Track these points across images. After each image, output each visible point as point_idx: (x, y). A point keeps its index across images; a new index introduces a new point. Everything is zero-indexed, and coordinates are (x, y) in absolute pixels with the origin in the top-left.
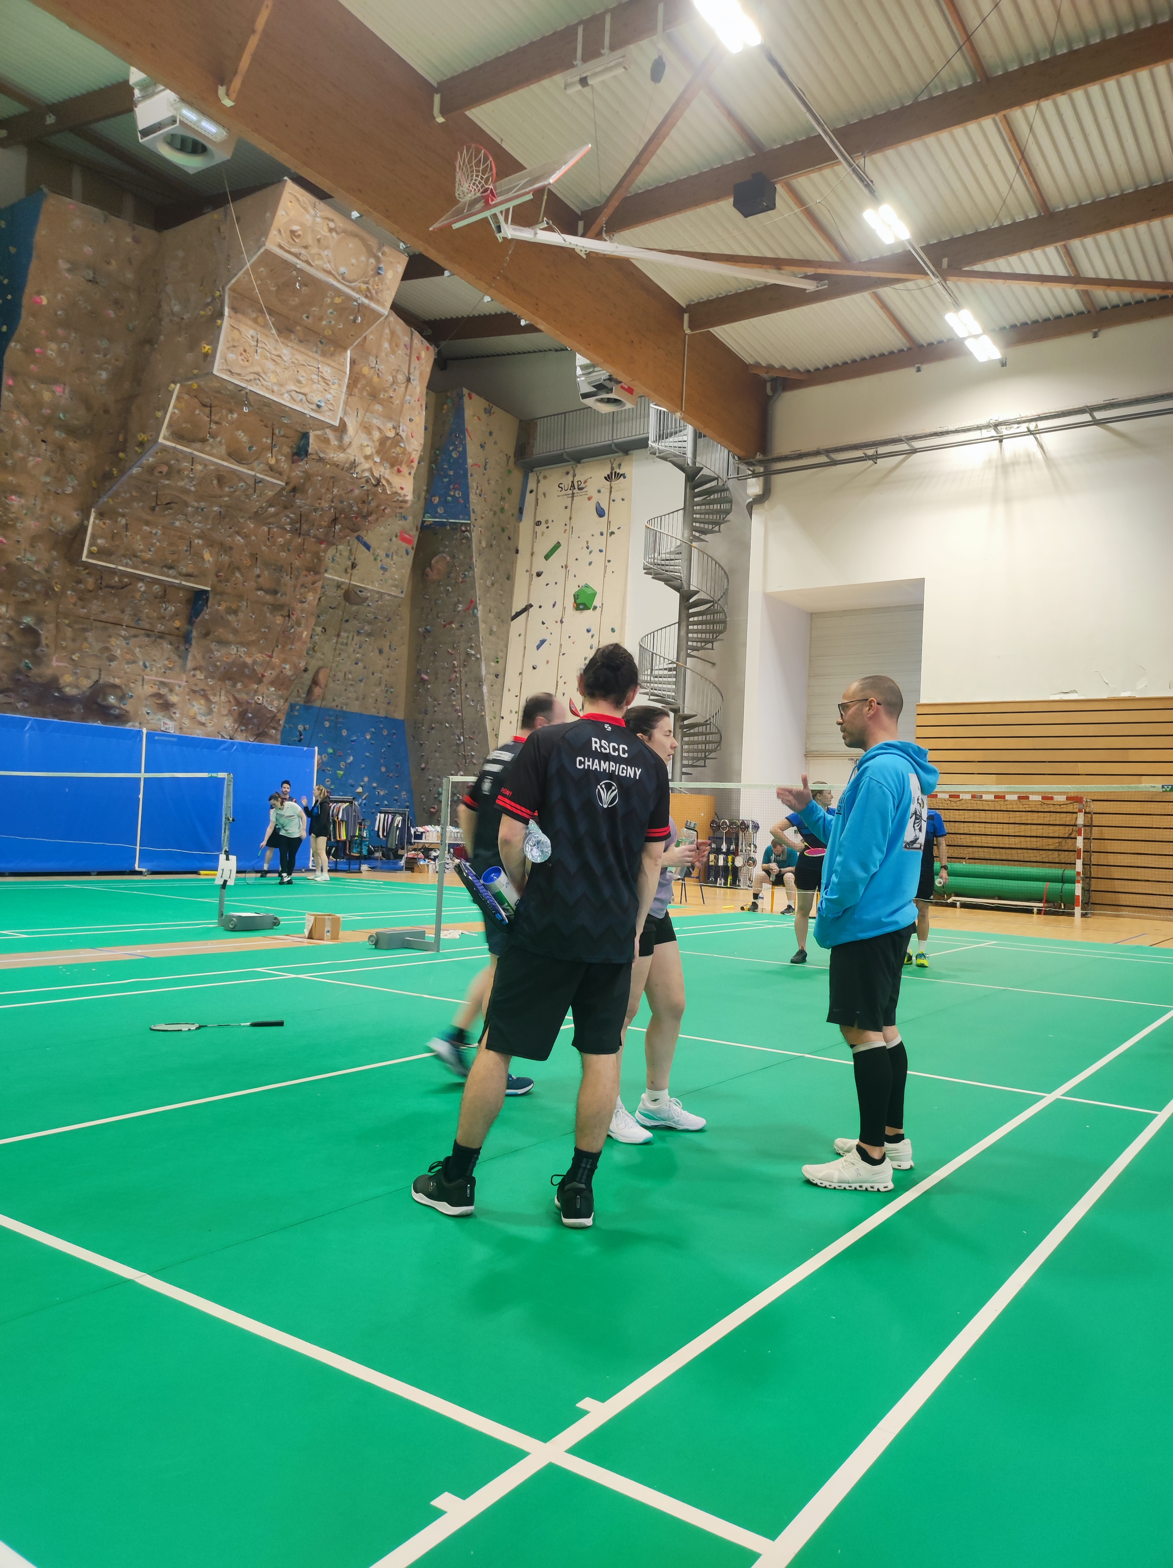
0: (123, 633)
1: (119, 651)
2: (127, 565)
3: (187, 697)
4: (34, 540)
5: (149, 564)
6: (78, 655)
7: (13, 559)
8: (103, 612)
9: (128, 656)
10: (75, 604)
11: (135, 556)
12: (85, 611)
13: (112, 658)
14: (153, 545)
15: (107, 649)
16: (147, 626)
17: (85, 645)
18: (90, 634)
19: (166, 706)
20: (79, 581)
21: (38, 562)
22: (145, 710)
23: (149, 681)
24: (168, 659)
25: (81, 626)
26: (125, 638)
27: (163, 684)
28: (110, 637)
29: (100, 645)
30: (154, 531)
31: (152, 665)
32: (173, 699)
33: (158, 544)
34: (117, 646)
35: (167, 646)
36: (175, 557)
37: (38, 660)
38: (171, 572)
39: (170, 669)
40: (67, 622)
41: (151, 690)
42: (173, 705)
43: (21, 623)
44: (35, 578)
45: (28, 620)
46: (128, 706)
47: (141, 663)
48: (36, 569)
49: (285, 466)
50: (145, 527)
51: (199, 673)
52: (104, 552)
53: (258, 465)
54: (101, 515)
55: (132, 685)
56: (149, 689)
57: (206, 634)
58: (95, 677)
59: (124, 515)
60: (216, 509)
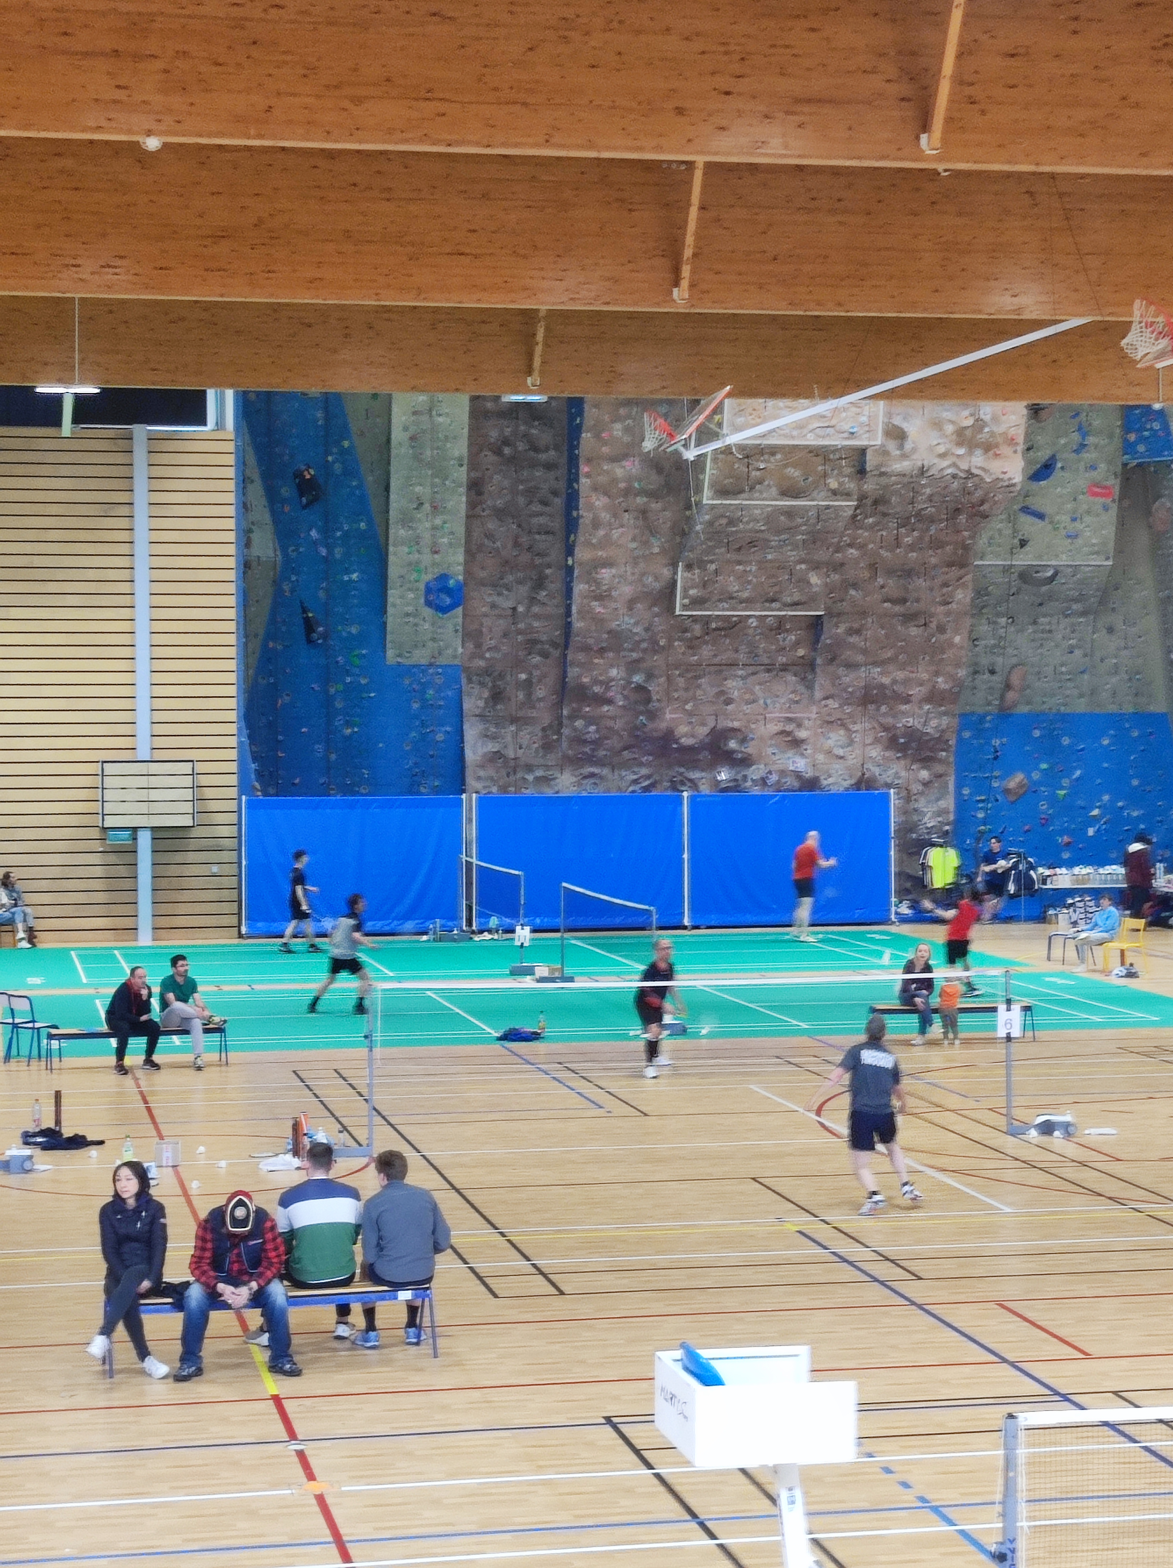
0: (740, 673)
1: (736, 693)
2: (723, 610)
3: (820, 730)
4: (631, 604)
5: (748, 602)
6: (692, 704)
7: (614, 625)
8: (715, 656)
9: (747, 696)
10: (683, 654)
11: (732, 598)
12: (696, 658)
13: (729, 701)
14: (749, 582)
15: (722, 693)
16: (766, 661)
17: (699, 692)
18: (703, 680)
19: (797, 743)
20: (685, 631)
21: (636, 624)
22: (770, 751)
23: (773, 719)
24: (792, 692)
25: (692, 674)
26: (743, 678)
27: (790, 720)
28: (726, 679)
29: (715, 690)
30: (748, 569)
31: (774, 703)
32: (802, 734)
33: (755, 580)
34: (734, 687)
35: (791, 678)
36: (776, 589)
37: (652, 715)
38: (774, 605)
39: (797, 702)
40: (677, 672)
41: (776, 727)
42: (803, 741)
43: (633, 682)
44: (637, 638)
45: (638, 678)
46: (750, 749)
47: (761, 702)
48: (635, 631)
49: (851, 486)
50: (737, 567)
51: (830, 702)
52: (697, 602)
53: (818, 494)
54: (689, 567)
55: (753, 726)
56: (773, 728)
57: (833, 660)
58: (712, 724)
59: (712, 562)
60: (800, 537)
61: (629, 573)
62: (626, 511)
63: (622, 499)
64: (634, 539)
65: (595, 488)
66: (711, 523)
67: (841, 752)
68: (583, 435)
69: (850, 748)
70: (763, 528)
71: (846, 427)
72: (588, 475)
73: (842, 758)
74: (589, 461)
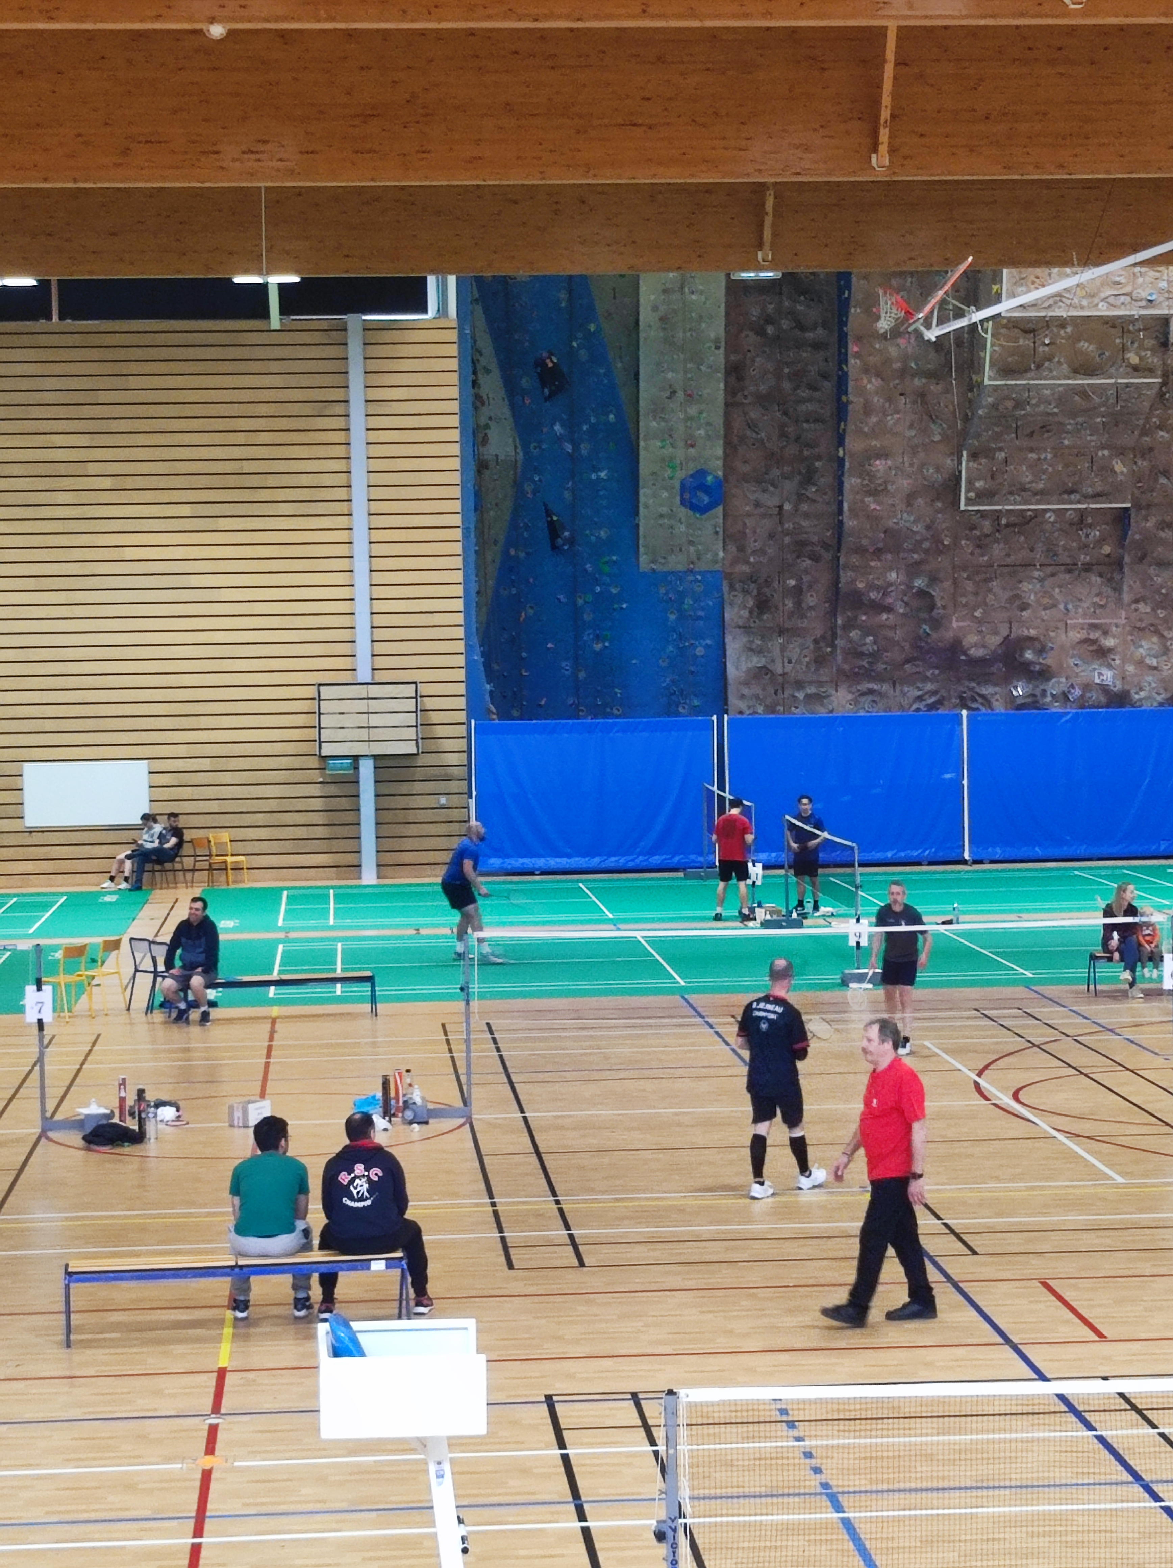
0: (1036, 574)
1: (1032, 597)
2: (1015, 503)
3: (1130, 638)
4: (910, 499)
5: (1042, 495)
6: (981, 610)
7: (890, 523)
8: (1008, 555)
9: (1045, 601)
10: (972, 554)
11: (1025, 490)
12: (986, 558)
13: (1024, 607)
14: (1044, 472)
15: (1017, 597)
16: (1068, 561)
17: (990, 596)
18: (995, 583)
19: (1102, 654)
20: (973, 528)
21: (915, 522)
22: (1071, 662)
23: (1074, 626)
24: (1097, 595)
25: (983, 576)
26: (1041, 580)
27: (1094, 627)
28: (1020, 582)
29: (1008, 594)
30: (1043, 456)
31: (1076, 607)
32: (1110, 642)
33: (1050, 469)
34: (1029, 590)
35: (1096, 579)
36: (1077, 478)
37: (936, 624)
38: (1073, 497)
39: (1102, 606)
40: (965, 575)
41: (1079, 636)
42: (1110, 650)
43: (913, 587)
44: (918, 537)
45: (919, 583)
46: (1049, 660)
47: (1062, 606)
48: (915, 529)
49: (1154, 360)
50: (1030, 455)
51: (1141, 606)
52: (983, 496)
53: (1117, 370)
54: (974, 456)
55: (1052, 634)
56: (1076, 636)
57: (1141, 559)
58: (1004, 632)
59: (1001, 449)
60: (1099, 420)
61: (907, 464)
62: (901, 394)
63: (897, 381)
64: (911, 426)
65: (866, 370)
66: (995, 407)
67: (1154, 662)
68: (853, 310)
69: (1165, 658)
70: (1056, 410)
71: (1144, 294)
72: (857, 355)
73: (1155, 668)
74: (859, 339)
